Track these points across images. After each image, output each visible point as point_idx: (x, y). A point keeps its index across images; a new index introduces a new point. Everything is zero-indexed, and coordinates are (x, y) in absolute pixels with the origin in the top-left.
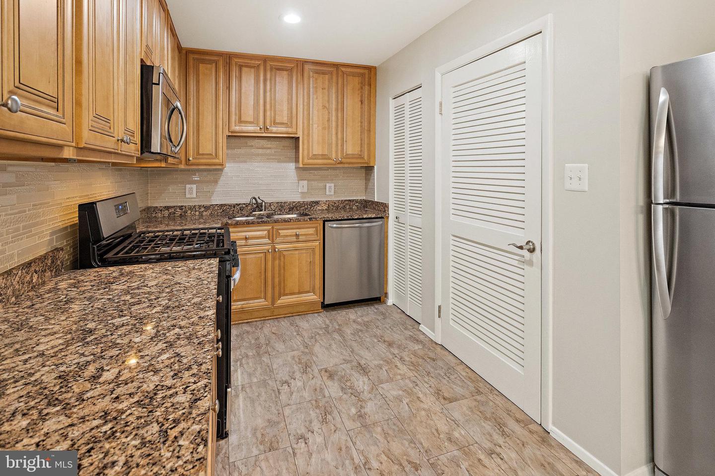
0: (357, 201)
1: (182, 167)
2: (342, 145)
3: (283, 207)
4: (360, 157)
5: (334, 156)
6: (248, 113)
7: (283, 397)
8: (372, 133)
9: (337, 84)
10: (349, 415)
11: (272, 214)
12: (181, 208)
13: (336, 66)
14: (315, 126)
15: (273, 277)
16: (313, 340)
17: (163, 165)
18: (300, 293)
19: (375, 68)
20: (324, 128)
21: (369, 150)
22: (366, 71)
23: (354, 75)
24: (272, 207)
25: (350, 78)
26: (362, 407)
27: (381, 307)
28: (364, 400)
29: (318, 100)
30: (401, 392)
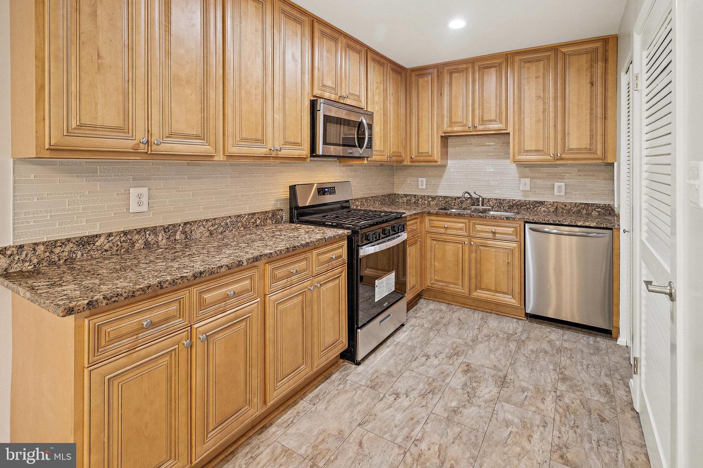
0: (598, 206)
1: (408, 163)
2: (564, 139)
3: (500, 204)
4: (590, 150)
5: (552, 151)
6: (458, 116)
7: (414, 364)
8: (610, 122)
9: (556, 68)
10: (446, 404)
11: (489, 210)
12: (415, 196)
13: (555, 49)
14: (527, 119)
15: (470, 269)
16: (486, 338)
18: (495, 291)
20: (538, 121)
21: (604, 142)
22: (600, 45)
23: (579, 53)
24: (491, 203)
25: (574, 59)
26: (464, 406)
28: (472, 404)
29: (531, 90)
30: (517, 420)
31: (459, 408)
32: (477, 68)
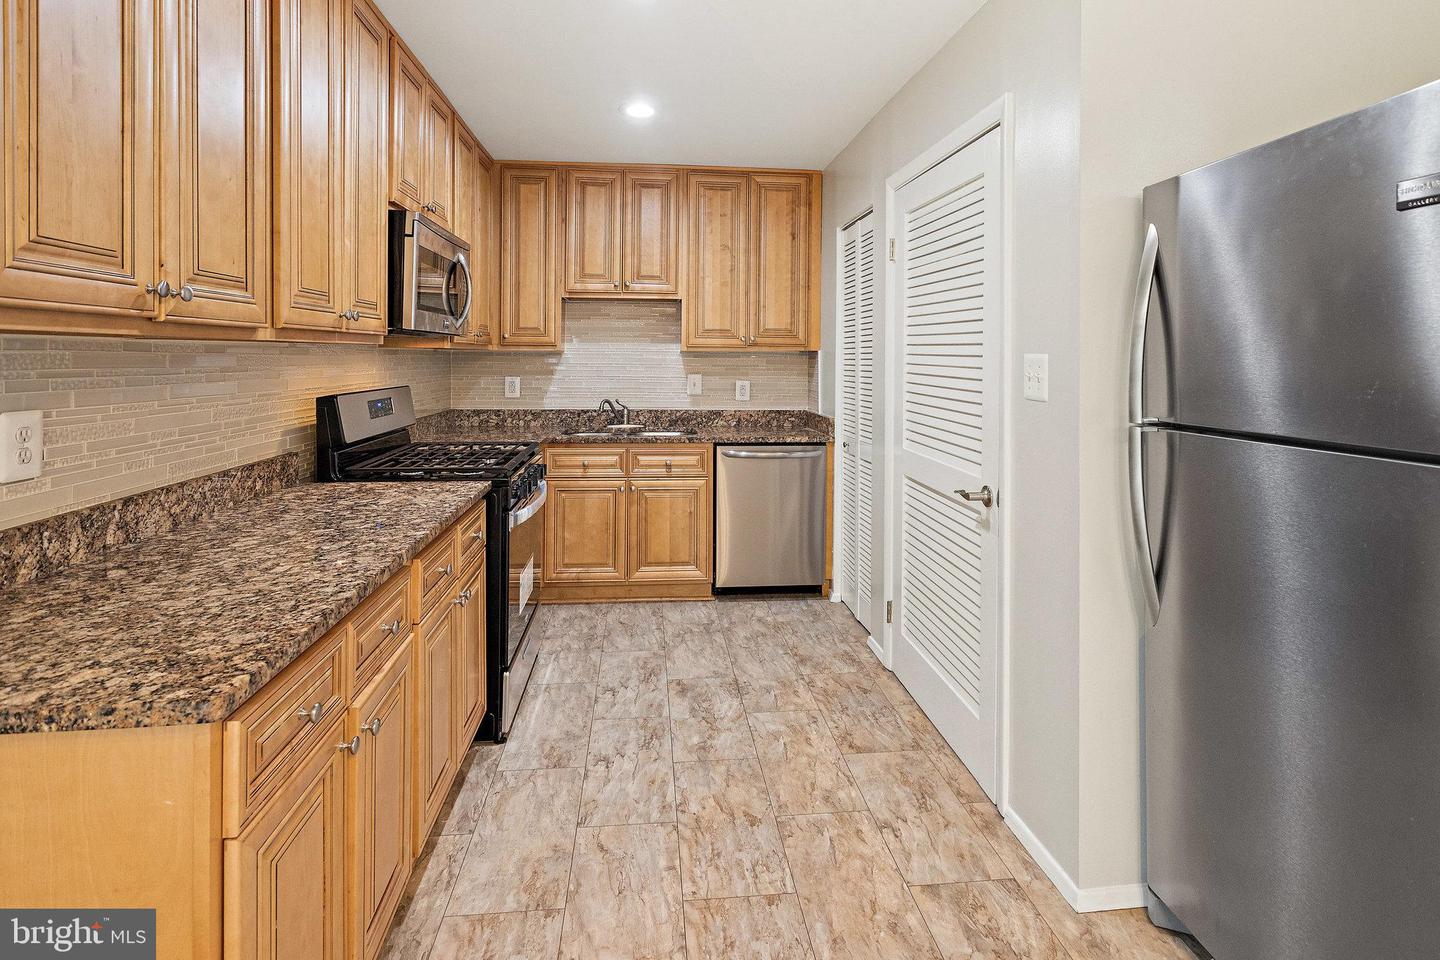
0: (791, 414)
1: (494, 348)
2: (757, 314)
3: (657, 418)
4: (791, 333)
5: (742, 333)
6: (596, 261)
7: (600, 708)
8: (813, 291)
9: (748, 205)
10: (686, 744)
11: (640, 430)
12: (497, 413)
13: (747, 174)
14: (708, 280)
15: (628, 532)
16: (679, 639)
17: (447, 345)
18: (672, 563)
19: (820, 175)
20: (723, 284)
21: (807, 321)
22: (802, 181)
23: (778, 189)
24: (641, 418)
25: (772, 195)
26: (710, 737)
27: (816, 604)
28: (718, 730)
29: (713, 235)
30: (783, 728)
31: (705, 742)
32: (629, 184)
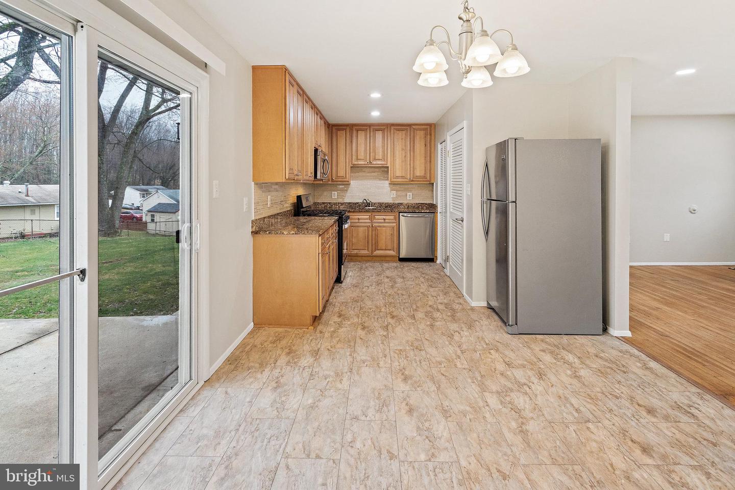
0: (426, 204)
1: (330, 183)
2: (414, 171)
3: (381, 205)
4: (425, 177)
5: (408, 177)
6: (362, 155)
8: (433, 163)
9: (410, 135)
12: (330, 203)
13: (410, 125)
14: (397, 160)
15: (372, 240)
18: (385, 250)
19: (435, 125)
20: (402, 162)
21: (430, 173)
22: (428, 127)
23: (420, 129)
24: (375, 205)
25: (418, 132)
27: (431, 264)
29: (399, 145)
32: (372, 130)
